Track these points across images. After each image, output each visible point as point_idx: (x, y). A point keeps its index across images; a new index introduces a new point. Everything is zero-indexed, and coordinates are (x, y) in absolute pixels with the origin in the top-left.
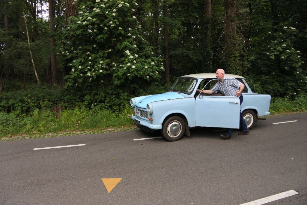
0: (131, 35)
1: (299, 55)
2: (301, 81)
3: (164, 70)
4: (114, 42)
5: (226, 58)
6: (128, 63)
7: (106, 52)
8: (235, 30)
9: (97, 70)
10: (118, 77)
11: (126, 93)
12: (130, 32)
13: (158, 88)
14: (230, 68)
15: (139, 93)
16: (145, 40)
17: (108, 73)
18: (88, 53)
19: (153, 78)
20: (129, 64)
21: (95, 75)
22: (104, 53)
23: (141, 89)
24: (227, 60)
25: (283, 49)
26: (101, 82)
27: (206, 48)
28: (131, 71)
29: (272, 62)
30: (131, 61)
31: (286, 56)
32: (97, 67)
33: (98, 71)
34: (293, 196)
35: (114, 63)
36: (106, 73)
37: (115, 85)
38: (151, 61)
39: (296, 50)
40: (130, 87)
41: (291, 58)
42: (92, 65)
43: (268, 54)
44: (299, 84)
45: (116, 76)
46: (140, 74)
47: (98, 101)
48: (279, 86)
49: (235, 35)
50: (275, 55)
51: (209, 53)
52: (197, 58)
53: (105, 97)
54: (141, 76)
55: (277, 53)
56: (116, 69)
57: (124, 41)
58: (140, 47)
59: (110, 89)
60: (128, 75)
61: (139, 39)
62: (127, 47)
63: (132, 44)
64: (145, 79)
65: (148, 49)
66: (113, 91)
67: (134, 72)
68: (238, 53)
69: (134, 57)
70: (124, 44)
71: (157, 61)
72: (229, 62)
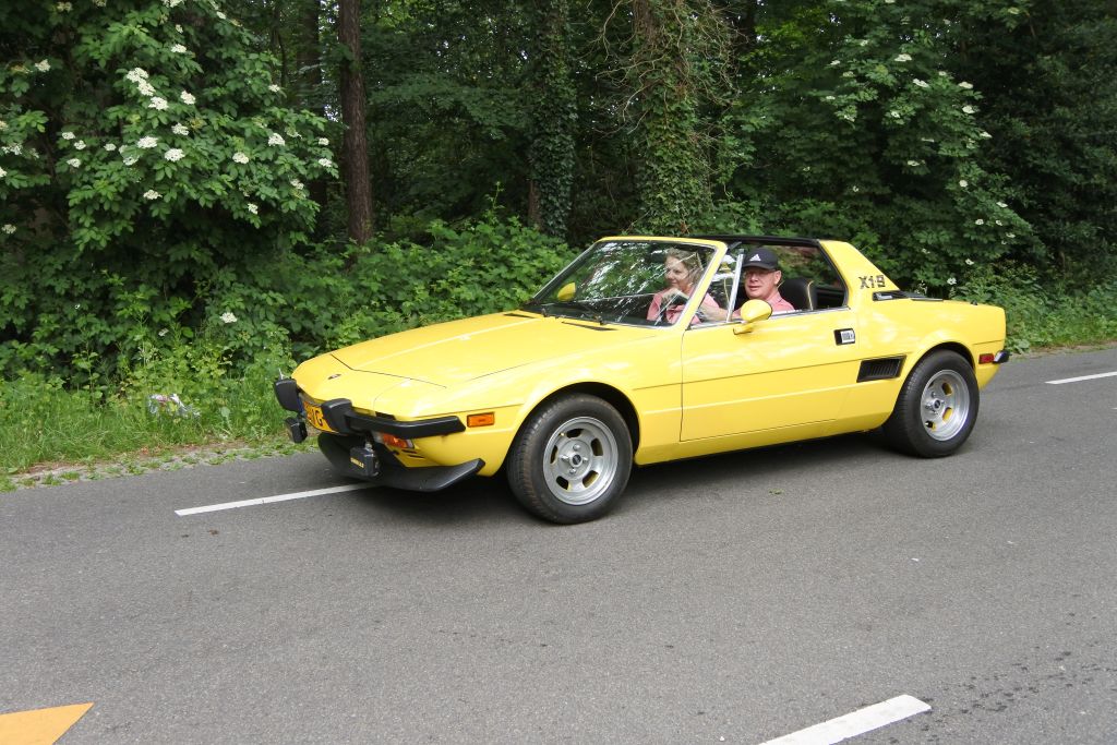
1: (971, 101)
2: (979, 222)
3: (335, 173)
4: (60, 20)
5: (637, 119)
6: (142, 135)
7: (18, 75)
10: (97, 208)
11: (142, 287)
13: (313, 265)
14: (655, 167)
15: (213, 286)
16: (235, 23)
17: (37, 187)
19: (277, 209)
20: (148, 142)
23: (221, 266)
24: (643, 127)
25: (897, 74)
26: (5, 233)
27: (547, 70)
28: (160, 177)
29: (847, 137)
30: (160, 123)
31: (910, 109)
34: (909, 720)
35: (68, 135)
36: (25, 185)
37: (81, 248)
38: (269, 131)
39: (957, 81)
40: (166, 258)
41: (934, 116)
43: (829, 98)
44: (966, 235)
45: (84, 204)
46: (212, 192)
48: (880, 247)
50: (861, 106)
51: (557, 93)
52: (504, 121)
53: (34, 308)
54: (218, 203)
55: (867, 95)
56: (83, 166)
57: (114, 19)
58: (210, 55)
59: (57, 270)
60: (145, 195)
61: (200, 14)
62: (135, 52)
63: (161, 36)
64: (235, 216)
65: (247, 66)
66: (77, 282)
67: (180, 181)
68: (691, 95)
69: (177, 105)
70: (119, 32)
71: (300, 126)
72: (651, 136)
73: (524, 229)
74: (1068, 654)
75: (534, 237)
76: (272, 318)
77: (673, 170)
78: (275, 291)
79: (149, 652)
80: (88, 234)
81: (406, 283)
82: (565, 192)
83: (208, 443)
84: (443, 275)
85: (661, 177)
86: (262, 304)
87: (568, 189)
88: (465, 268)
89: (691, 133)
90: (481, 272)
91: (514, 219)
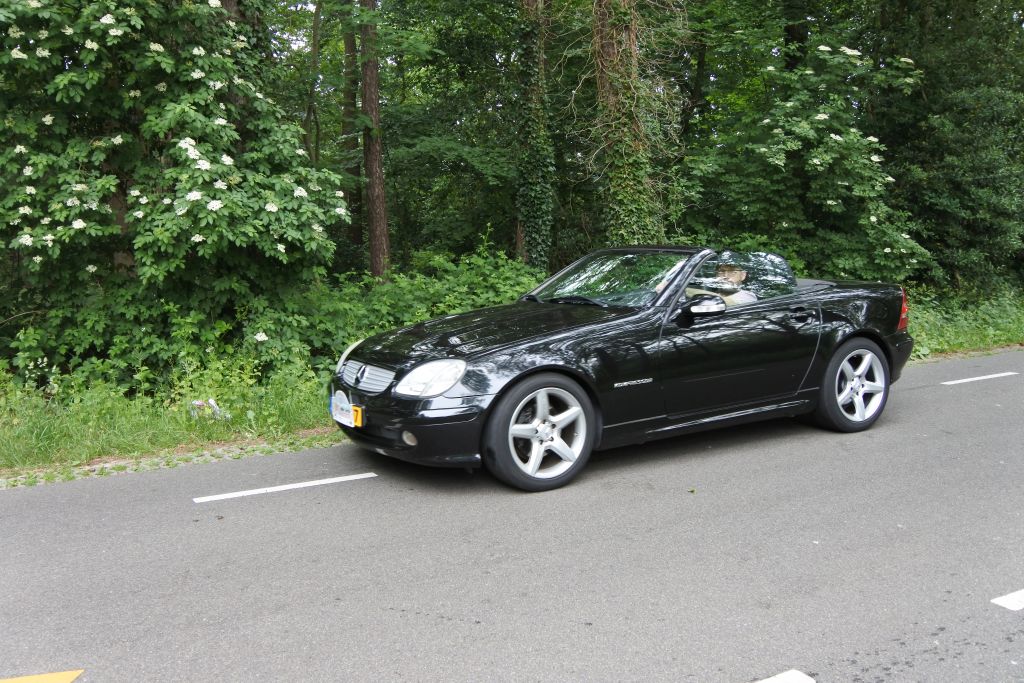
0: (203, 75)
1: (877, 152)
2: (888, 250)
3: (348, 220)
4: (131, 104)
5: (601, 170)
6: (190, 190)
7: (98, 148)
8: (634, 61)
9: (62, 220)
10: (156, 250)
11: (192, 313)
12: (200, 63)
13: (336, 293)
14: (617, 208)
15: (250, 312)
16: (270, 101)
17: (112, 236)
18: (20, 149)
19: (301, 249)
20: (195, 195)
21: (53, 241)
22: (91, 153)
23: (257, 295)
24: (606, 176)
25: (817, 130)
26: (88, 272)
27: (529, 133)
28: (203, 224)
29: (778, 182)
30: (205, 180)
31: (828, 158)
32: (61, 210)
33: (67, 223)
35: (135, 193)
36: (100, 233)
37: (144, 282)
38: (295, 186)
39: (866, 135)
40: (213, 289)
41: (847, 164)
42: (40, 201)
43: (763, 150)
44: (877, 261)
45: (145, 248)
46: (245, 234)
47: (79, 350)
48: (806, 271)
49: (635, 80)
50: (790, 155)
51: (538, 151)
52: (499, 172)
53: (109, 332)
54: (250, 243)
55: (794, 145)
56: (145, 217)
57: (172, 101)
58: (250, 126)
59: (127, 300)
60: (193, 239)
61: (241, 94)
62: (187, 126)
63: (208, 113)
64: (267, 255)
65: (279, 135)
66: (143, 309)
67: (220, 226)
68: (645, 150)
69: (218, 166)
70: (174, 111)
71: (320, 181)
72: (613, 184)
73: (510, 261)
74: (942, 629)
75: (519, 267)
76: (297, 336)
77: (632, 211)
78: (300, 314)
79: (140, 624)
80: (149, 271)
81: (411, 306)
82: (546, 230)
83: (235, 441)
84: (442, 300)
85: (622, 217)
86: (290, 325)
87: (549, 228)
88: (460, 293)
89: (645, 179)
90: (474, 297)
91: (502, 253)
